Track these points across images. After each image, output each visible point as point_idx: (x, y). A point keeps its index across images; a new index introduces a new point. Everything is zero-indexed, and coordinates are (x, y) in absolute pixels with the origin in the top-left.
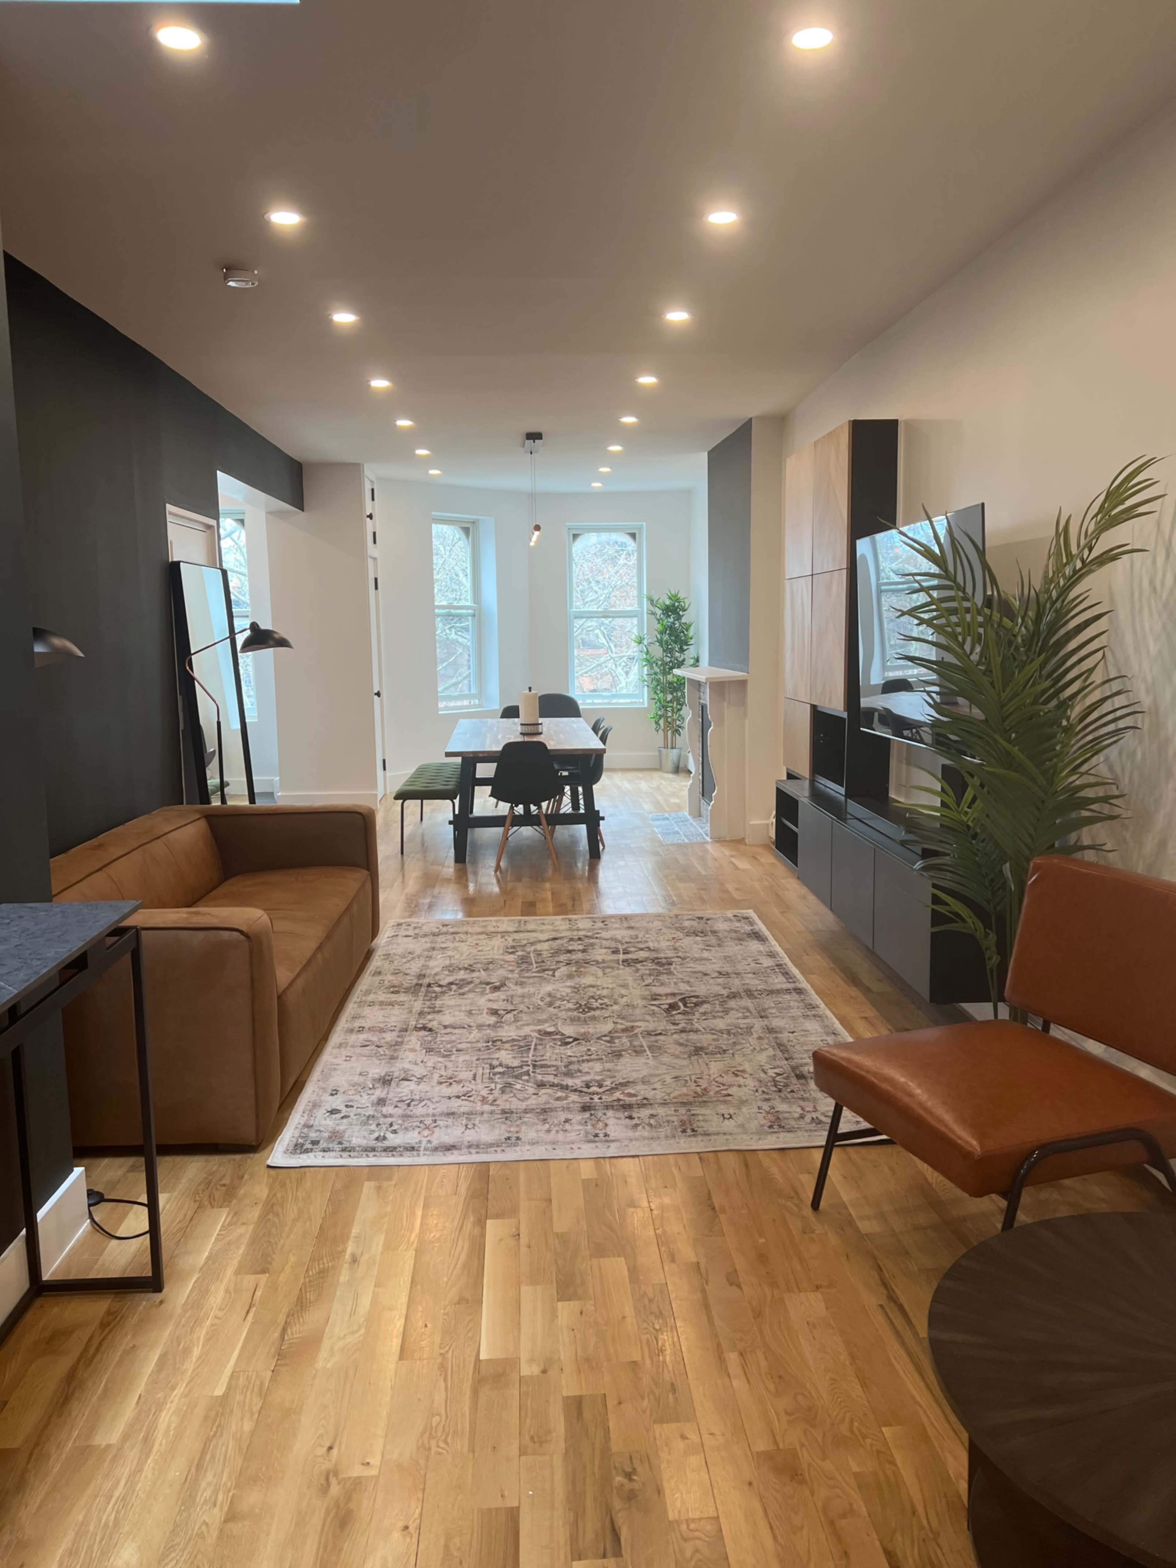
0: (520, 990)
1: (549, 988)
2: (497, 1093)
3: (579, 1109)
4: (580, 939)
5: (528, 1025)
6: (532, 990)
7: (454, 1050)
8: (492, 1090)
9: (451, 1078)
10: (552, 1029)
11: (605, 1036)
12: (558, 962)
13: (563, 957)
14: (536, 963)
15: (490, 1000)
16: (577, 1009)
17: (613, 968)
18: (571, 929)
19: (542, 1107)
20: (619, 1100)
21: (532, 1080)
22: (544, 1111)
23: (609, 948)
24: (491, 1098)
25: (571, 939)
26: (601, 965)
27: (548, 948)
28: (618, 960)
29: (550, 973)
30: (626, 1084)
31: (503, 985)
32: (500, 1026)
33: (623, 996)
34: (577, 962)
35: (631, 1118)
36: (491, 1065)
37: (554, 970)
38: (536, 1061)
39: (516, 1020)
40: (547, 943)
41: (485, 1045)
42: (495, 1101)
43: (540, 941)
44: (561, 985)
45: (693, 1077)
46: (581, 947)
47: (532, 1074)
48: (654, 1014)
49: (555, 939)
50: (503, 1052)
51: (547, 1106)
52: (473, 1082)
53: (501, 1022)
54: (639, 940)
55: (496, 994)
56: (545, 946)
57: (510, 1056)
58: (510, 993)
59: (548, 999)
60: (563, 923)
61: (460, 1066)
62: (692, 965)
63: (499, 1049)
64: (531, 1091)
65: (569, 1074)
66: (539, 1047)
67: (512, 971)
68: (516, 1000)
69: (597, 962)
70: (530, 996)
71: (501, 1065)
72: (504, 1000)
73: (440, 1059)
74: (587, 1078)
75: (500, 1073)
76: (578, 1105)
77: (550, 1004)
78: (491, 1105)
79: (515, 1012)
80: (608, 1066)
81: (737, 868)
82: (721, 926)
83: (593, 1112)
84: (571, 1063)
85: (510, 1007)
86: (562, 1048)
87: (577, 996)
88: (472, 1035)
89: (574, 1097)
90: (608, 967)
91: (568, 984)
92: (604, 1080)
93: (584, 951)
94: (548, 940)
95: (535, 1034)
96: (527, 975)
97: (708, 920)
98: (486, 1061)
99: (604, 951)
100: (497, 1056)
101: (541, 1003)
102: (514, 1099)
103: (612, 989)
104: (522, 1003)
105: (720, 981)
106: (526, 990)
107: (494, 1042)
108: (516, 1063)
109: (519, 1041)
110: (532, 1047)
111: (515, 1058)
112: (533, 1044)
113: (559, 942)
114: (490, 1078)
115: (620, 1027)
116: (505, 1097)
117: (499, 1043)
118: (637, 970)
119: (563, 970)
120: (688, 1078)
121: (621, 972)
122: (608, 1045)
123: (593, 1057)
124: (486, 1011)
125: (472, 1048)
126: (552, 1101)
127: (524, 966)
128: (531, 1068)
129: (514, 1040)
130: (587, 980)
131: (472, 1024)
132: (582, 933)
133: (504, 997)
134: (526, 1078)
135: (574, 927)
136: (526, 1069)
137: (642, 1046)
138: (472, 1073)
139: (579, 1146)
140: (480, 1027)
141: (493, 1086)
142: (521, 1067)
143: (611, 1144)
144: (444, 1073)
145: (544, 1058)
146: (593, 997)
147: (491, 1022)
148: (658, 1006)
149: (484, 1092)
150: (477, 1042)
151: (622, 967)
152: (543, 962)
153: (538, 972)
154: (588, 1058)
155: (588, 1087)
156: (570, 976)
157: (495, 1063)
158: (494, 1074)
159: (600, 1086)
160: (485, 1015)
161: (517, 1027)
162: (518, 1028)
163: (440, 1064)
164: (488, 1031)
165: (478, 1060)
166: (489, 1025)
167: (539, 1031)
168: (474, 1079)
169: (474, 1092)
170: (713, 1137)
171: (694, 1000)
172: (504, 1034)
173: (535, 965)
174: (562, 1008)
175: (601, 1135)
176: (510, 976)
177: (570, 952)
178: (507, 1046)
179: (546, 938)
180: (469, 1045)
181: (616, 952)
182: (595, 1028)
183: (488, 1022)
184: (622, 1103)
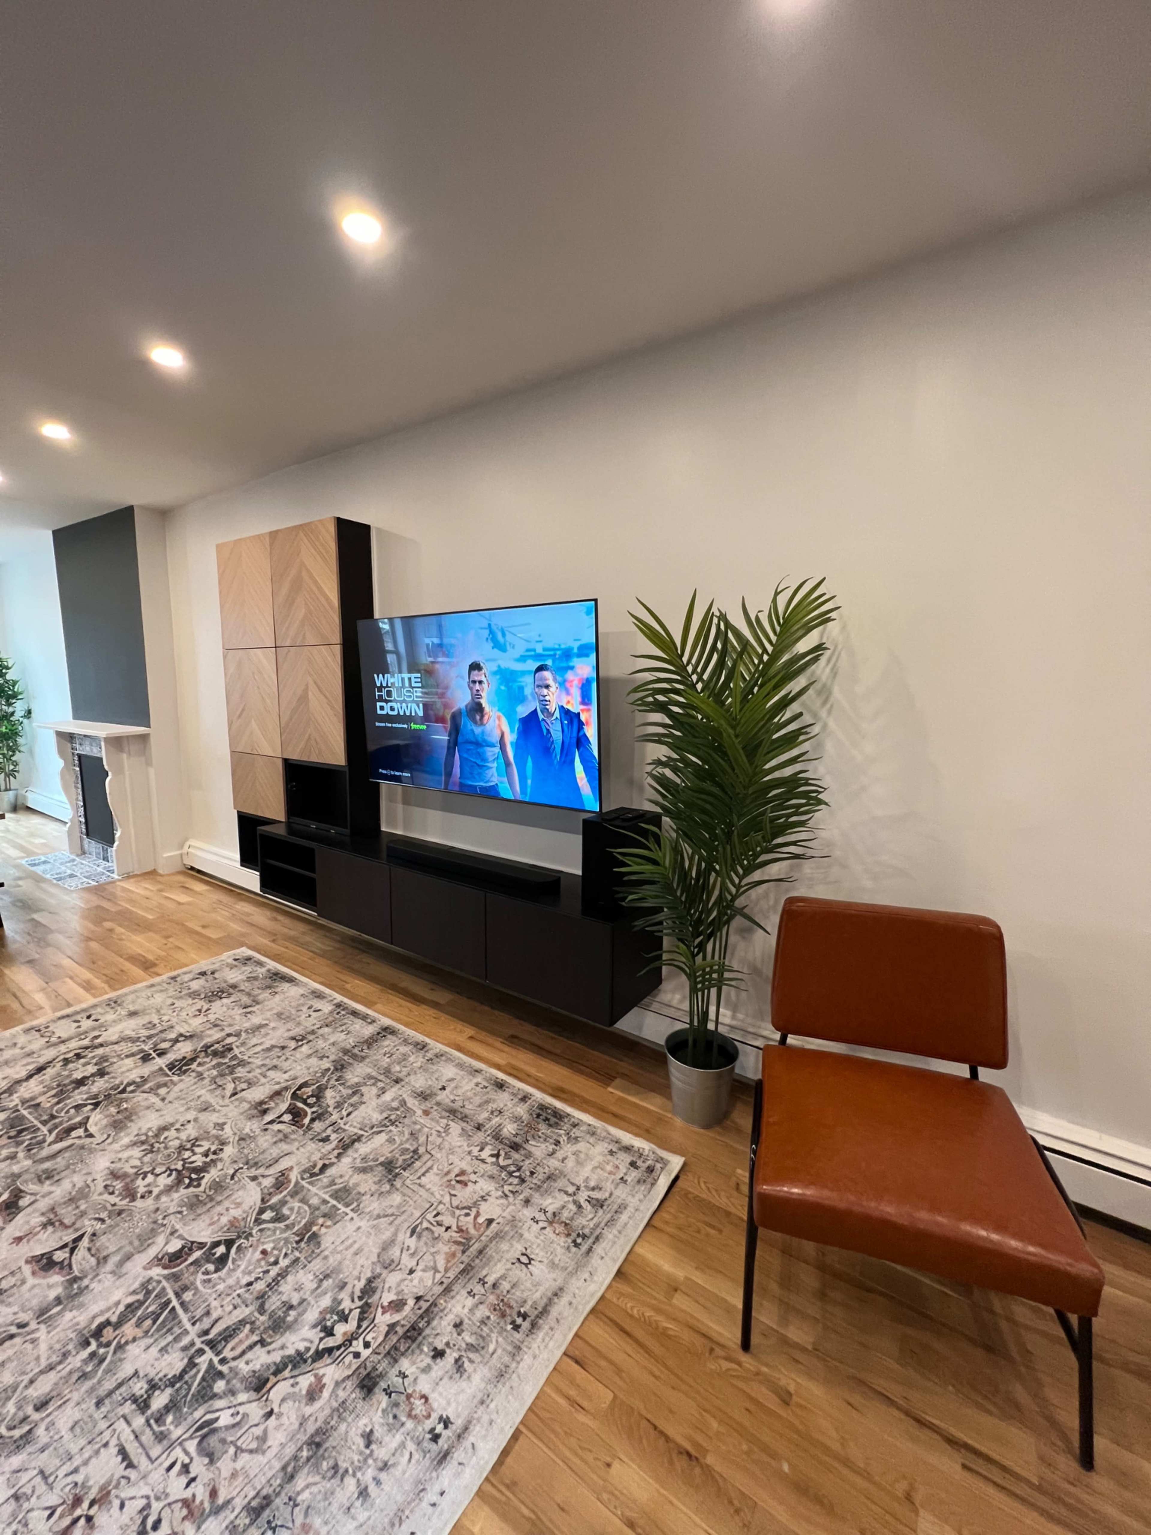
0: (59, 1191)
1: (101, 1164)
2: (198, 1466)
3: (358, 1394)
4: (78, 1056)
5: (128, 1257)
6: (78, 1180)
7: (29, 1410)
8: (186, 1468)
9: (77, 1501)
10: (175, 1246)
11: (262, 1211)
12: (78, 1107)
13: (79, 1096)
14: (44, 1123)
15: (18, 1240)
16: (179, 1181)
17: (165, 1085)
18: (49, 1045)
19: (303, 1438)
20: (392, 1327)
21: (236, 1383)
22: (316, 1443)
23: (133, 1055)
24: (200, 1491)
25: (66, 1061)
26: (146, 1087)
27: (40, 1089)
28: (161, 1069)
29: (80, 1132)
30: (369, 1289)
31: (18, 1194)
32: (82, 1291)
33: (221, 1126)
34: (108, 1097)
35: (439, 1354)
36: (135, 1400)
37: (84, 1123)
38: (206, 1332)
39: (102, 1260)
40: (33, 1082)
41: (85, 1354)
42: (214, 1493)
43: (19, 1082)
44: (116, 1146)
45: (430, 1216)
46: (91, 1069)
47: (224, 1369)
48: (286, 1136)
49: (40, 1070)
50: (133, 1350)
51: (311, 1428)
52: (133, 1474)
53: (75, 1279)
54: (159, 1028)
55: (20, 1218)
56: (32, 1088)
57: (154, 1351)
58: (43, 1204)
59: (119, 1185)
60: (29, 1037)
61: (74, 1448)
62: (254, 1041)
63: (120, 1347)
64: (255, 1411)
65: (279, 1325)
66: (187, 1296)
67: (12, 1157)
68: (68, 1215)
69: (138, 1085)
70: (83, 1193)
71: (153, 1386)
72: (44, 1226)
73: (16, 1461)
74: (312, 1315)
75: (167, 1409)
76: (349, 1384)
77: (130, 1194)
78: (217, 1510)
79: (85, 1242)
80: (317, 1265)
81: (179, 903)
82: (233, 976)
83: (383, 1385)
84: (262, 1297)
85: (68, 1237)
86: (223, 1273)
87: (160, 1158)
88: (43, 1347)
89: (331, 1372)
90: (159, 1086)
91: (126, 1140)
92: (337, 1302)
93: (101, 1073)
94: (30, 1077)
95: (157, 1272)
96: (45, 1153)
97: (213, 973)
98: (117, 1397)
99: (129, 1062)
100: (127, 1369)
101: (113, 1199)
102: (245, 1458)
103: (196, 1120)
104: (83, 1214)
105: (305, 1049)
106: (66, 1185)
107: (98, 1333)
108: (174, 1363)
109: (141, 1303)
110: (175, 1303)
111: (163, 1350)
112: (171, 1295)
113: (50, 1072)
114: (160, 1437)
115: (268, 1182)
116: (225, 1465)
117: (108, 1333)
118: (200, 1075)
119: (97, 1120)
120: (425, 1225)
121: (181, 1086)
122: (282, 1225)
123: (284, 1263)
124: (27, 1270)
125: (66, 1379)
126: (308, 1410)
127: (26, 1137)
128: (209, 1355)
129: (131, 1308)
130: (149, 1122)
131: (23, 1317)
132: (74, 1044)
133: (39, 1220)
134: (220, 1386)
135: (54, 1039)
136: (203, 1362)
137: (325, 1202)
138: (113, 1450)
139: (437, 1488)
140: (43, 1314)
141: (178, 1453)
142: (192, 1364)
143: (471, 1439)
144: (53, 1499)
145: (215, 1315)
146: (182, 1148)
147: (59, 1291)
148: (278, 1120)
149: (176, 1487)
150: (65, 1355)
151: (175, 1078)
152: (53, 1117)
153: (59, 1139)
154: (274, 1271)
155: (329, 1332)
156: (118, 1125)
157: (139, 1388)
158: (159, 1419)
159: (344, 1318)
160: (31, 1281)
161: (113, 1272)
162: (117, 1273)
163: (25, 1477)
164: (68, 1315)
165: (99, 1404)
166: (58, 1301)
167: (158, 1260)
168: (130, 1465)
169: (156, 1506)
170: (554, 1312)
171: (309, 1091)
172: (102, 1305)
173: (45, 1130)
174: (156, 1191)
175: (439, 1428)
176: (16, 1169)
177: (80, 1083)
178: (129, 1330)
179: (23, 1074)
180: (53, 1376)
181: (146, 1058)
182: (238, 1205)
183: (52, 1294)
184: (400, 1331)
